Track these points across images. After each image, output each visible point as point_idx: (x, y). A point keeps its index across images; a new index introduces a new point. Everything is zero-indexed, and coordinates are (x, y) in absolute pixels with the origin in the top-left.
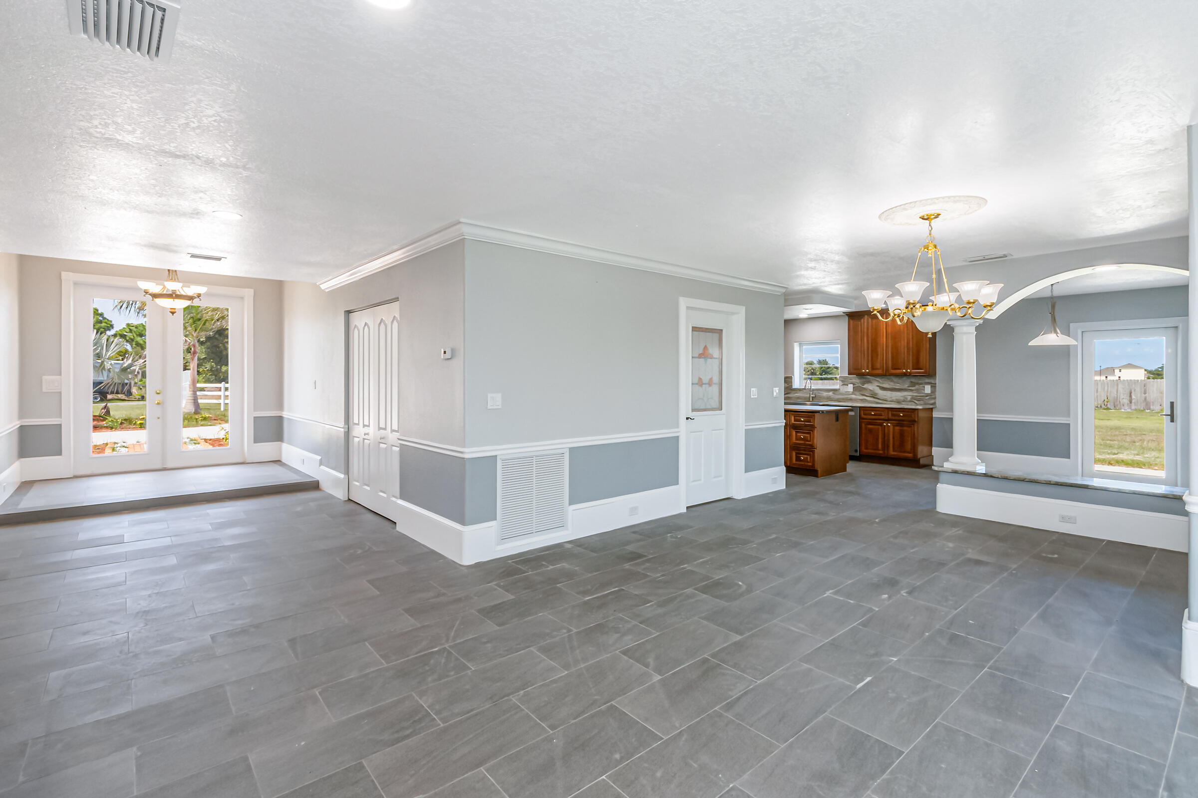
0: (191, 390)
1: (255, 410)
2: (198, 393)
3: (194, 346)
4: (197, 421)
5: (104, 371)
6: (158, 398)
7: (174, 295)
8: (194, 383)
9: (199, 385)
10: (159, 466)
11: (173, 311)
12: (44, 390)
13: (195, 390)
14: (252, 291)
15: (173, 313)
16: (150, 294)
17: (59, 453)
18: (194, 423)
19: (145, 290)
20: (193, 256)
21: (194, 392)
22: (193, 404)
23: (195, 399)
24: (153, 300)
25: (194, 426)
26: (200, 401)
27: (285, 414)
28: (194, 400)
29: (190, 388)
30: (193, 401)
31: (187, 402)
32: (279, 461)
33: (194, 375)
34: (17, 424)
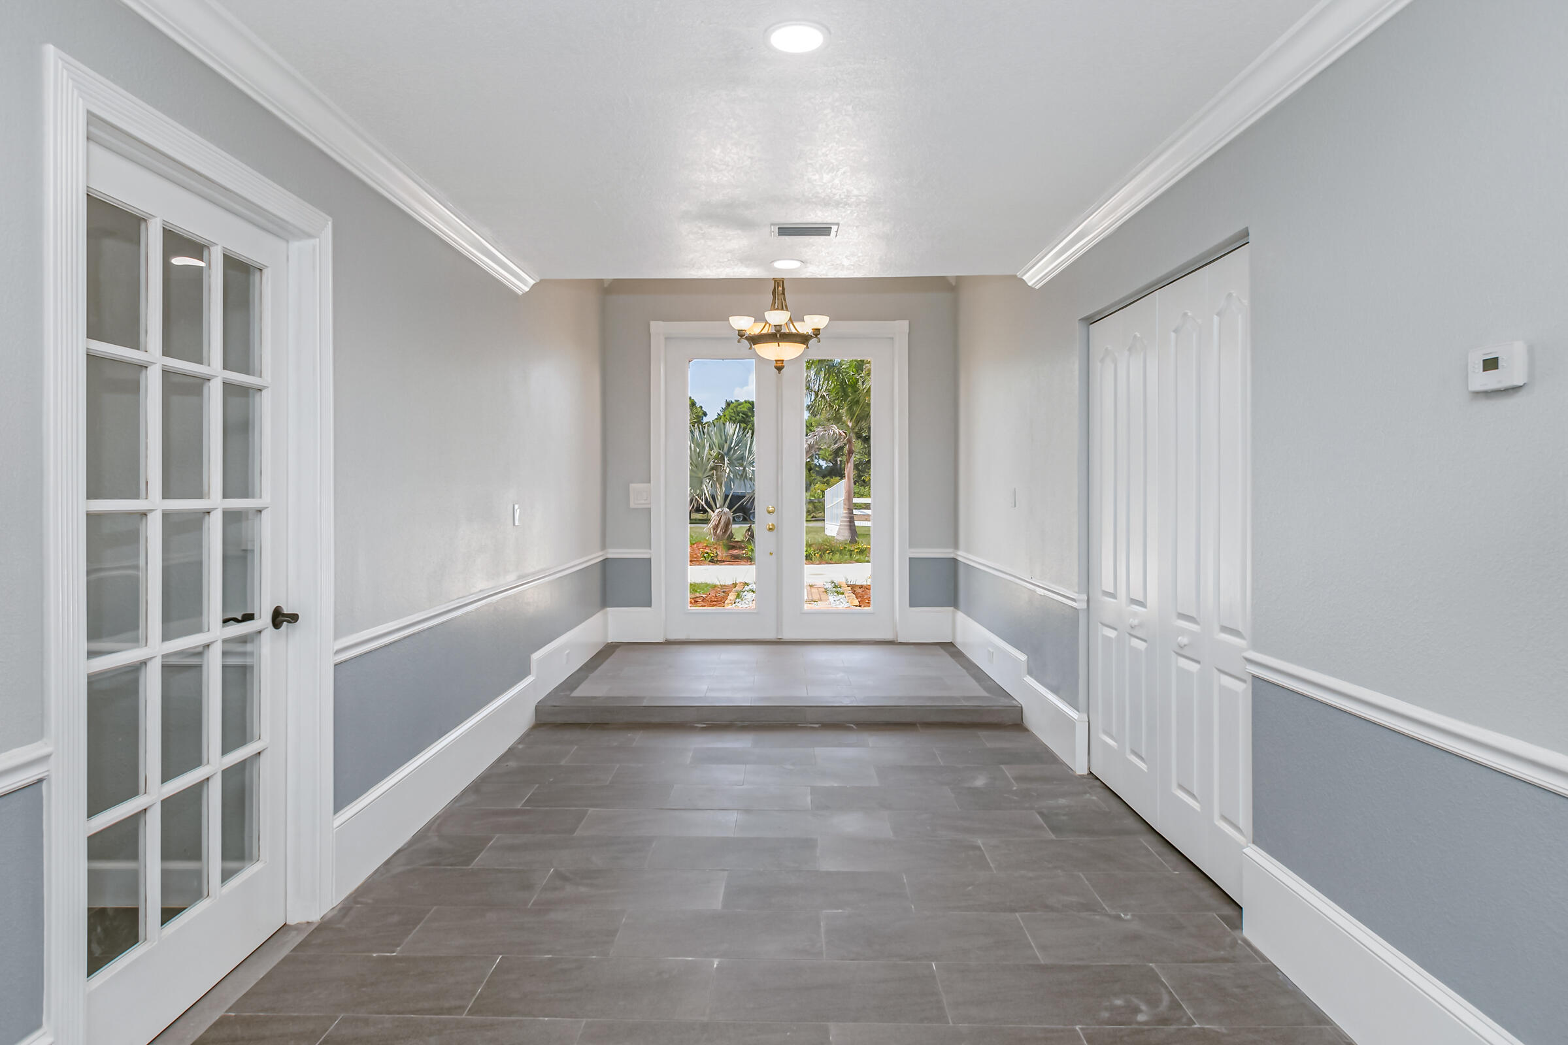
0: (845, 507)
1: (911, 545)
2: (855, 512)
3: (849, 441)
4: (851, 555)
5: (746, 480)
6: (771, 520)
7: (778, 336)
8: (850, 496)
9: (855, 500)
10: (771, 635)
11: (779, 364)
12: (632, 505)
13: (851, 507)
14: (905, 323)
15: (779, 369)
16: (747, 338)
17: (648, 604)
18: (848, 557)
19: (739, 331)
20: (784, 231)
21: (850, 511)
22: (848, 528)
23: (851, 520)
24: (751, 348)
25: (846, 562)
26: (857, 523)
27: (962, 556)
28: (850, 522)
29: (845, 504)
30: (848, 524)
31: (841, 525)
32: (951, 644)
33: (849, 487)
34: (596, 557)
